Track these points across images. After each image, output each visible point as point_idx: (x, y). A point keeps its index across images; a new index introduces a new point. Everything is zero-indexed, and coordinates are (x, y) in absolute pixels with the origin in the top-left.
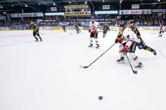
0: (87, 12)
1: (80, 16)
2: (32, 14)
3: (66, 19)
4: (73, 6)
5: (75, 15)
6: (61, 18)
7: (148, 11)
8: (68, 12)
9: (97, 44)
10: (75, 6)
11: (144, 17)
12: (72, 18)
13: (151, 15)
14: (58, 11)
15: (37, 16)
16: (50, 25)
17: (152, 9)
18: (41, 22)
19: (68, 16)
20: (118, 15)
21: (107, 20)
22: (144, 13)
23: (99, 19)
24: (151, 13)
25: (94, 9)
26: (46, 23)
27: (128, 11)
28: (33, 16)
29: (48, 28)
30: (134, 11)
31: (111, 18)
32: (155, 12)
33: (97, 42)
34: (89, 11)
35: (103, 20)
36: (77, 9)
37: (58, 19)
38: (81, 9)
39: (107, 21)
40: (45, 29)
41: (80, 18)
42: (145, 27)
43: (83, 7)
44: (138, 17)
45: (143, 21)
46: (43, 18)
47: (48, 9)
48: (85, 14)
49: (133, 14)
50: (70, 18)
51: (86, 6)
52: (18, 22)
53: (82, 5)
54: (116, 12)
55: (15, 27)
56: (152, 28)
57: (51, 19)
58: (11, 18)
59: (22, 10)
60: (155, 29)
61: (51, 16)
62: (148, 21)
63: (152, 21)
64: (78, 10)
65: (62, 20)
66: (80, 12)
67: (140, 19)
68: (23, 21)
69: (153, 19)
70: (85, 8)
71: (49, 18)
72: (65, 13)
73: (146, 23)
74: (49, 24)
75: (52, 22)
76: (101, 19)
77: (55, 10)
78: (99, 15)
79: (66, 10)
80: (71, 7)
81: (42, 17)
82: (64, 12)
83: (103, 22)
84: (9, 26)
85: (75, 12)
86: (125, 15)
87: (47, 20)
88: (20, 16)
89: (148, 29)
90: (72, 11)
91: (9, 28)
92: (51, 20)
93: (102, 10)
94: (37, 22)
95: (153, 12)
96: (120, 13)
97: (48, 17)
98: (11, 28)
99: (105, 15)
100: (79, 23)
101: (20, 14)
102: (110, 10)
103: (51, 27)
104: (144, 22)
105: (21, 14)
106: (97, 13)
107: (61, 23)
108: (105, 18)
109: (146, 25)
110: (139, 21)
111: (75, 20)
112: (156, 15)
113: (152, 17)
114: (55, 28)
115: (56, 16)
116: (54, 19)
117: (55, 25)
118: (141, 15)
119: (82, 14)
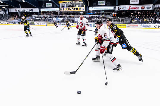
0: (81, 8)
1: (74, 12)
2: (29, 9)
3: (60, 15)
4: (68, 2)
5: (69, 11)
6: (56, 14)
7: (149, 6)
8: (63, 8)
9: (84, 43)
10: (70, 1)
11: (144, 13)
12: (65, 14)
13: (152, 11)
14: (53, 7)
15: (33, 11)
16: (45, 21)
17: (154, 5)
18: (36, 18)
19: (62, 12)
20: (114, 11)
21: (101, 16)
22: (144, 8)
23: (93, 16)
24: (153, 9)
25: (88, 5)
26: (40, 19)
27: (125, 7)
28: (29, 11)
29: (42, 23)
30: (132, 6)
31: (106, 15)
32: (157, 7)
33: (84, 40)
34: (84, 7)
35: (97, 16)
36: (72, 4)
37: (53, 15)
38: (75, 5)
39: (102, 18)
40: (39, 24)
41: (74, 14)
42: (145, 25)
43: (77, 3)
44: (137, 14)
45: (142, 17)
46: (39, 13)
47: (44, 4)
48: (79, 10)
49: (131, 10)
50: (64, 14)
51: (81, 2)
52: (15, 17)
53: (76, 1)
54: (112, 8)
55: (12, 21)
56: (152, 25)
57: (46, 14)
58: (9, 13)
59: (20, 5)
60: (157, 27)
61: (45, 12)
62: (148, 18)
63: (153, 17)
64: (72, 6)
65: (56, 15)
66: (74, 8)
67: (139, 16)
68: (19, 16)
69: (155, 15)
70: (80, 4)
71: (44, 14)
72: (59, 9)
73: (145, 20)
74: (43, 19)
75: (47, 17)
76: (95, 16)
77: (50, 6)
78: (94, 11)
79: (61, 6)
80: (66, 3)
81: (37, 12)
82: (59, 7)
83: (97, 18)
84: (7, 20)
85: (69, 8)
86: (122, 11)
87: (42, 15)
88: (17, 11)
89: (148, 27)
90: (67, 7)
91: (7, 22)
92: (46, 16)
93: (97, 6)
94: (32, 17)
95: (155, 7)
96: (117, 9)
97: (43, 12)
98: (9, 22)
99: (100, 11)
100: (73, 19)
101: (17, 9)
102: (106, 5)
103: (45, 23)
104: (144, 19)
105: (19, 9)
106: (91, 9)
107: (55, 19)
108: (99, 14)
109: (146, 23)
110: (137, 18)
111: (68, 16)
112: (158, 11)
113: (153, 13)
114: (49, 24)
115: (50, 11)
116: (49, 15)
117: (49, 21)
118: (141, 11)
119: (76, 9)
